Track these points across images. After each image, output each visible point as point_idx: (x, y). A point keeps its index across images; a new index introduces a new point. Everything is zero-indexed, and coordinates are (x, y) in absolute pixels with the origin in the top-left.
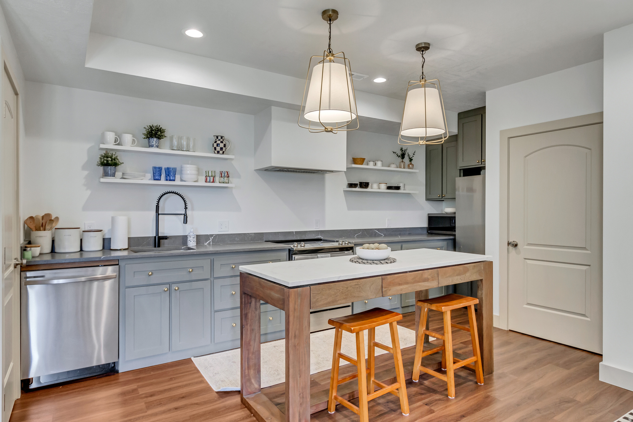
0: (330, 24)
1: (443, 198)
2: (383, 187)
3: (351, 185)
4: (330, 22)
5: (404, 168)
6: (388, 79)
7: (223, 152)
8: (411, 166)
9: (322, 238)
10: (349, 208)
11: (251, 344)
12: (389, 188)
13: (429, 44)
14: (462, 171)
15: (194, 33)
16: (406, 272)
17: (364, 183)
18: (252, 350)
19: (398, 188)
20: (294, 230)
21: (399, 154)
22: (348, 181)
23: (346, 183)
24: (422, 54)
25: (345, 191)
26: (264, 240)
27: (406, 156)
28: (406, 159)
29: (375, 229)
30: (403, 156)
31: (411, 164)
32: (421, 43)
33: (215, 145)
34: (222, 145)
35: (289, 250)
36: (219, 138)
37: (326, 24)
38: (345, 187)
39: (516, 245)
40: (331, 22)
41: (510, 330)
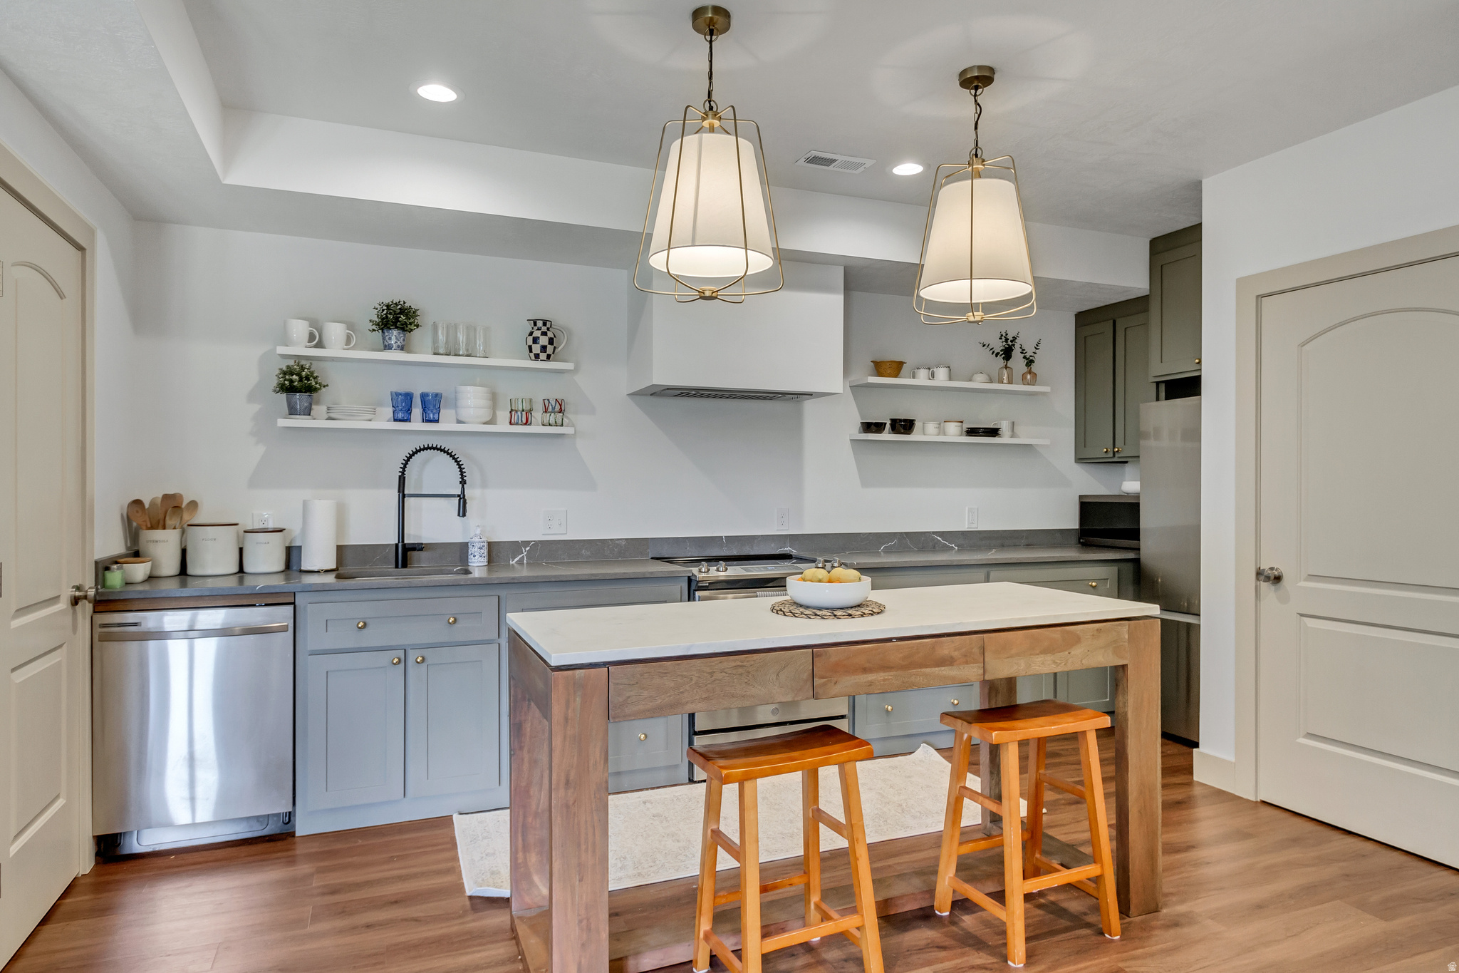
0: (711, 42)
1: (1116, 455)
2: (953, 432)
3: (869, 427)
4: (711, 38)
5: (1010, 382)
6: (927, 166)
7: (549, 357)
8: (1029, 377)
9: (794, 552)
10: (865, 483)
11: (532, 793)
12: (972, 432)
13: (992, 70)
14: (1162, 387)
15: (437, 92)
16: (889, 640)
17: (900, 420)
18: (534, 807)
19: (994, 432)
20: (723, 534)
21: (998, 349)
22: (862, 417)
23: (857, 421)
24: (975, 95)
25: (852, 441)
26: (650, 556)
27: (1016, 353)
28: (1017, 361)
29: (934, 533)
30: (1007, 353)
31: (1030, 372)
32: (971, 68)
33: (530, 340)
34: (544, 341)
35: (690, 580)
36: (540, 324)
37: (701, 41)
38: (854, 431)
39: (1278, 579)
40: (714, 37)
41: (1263, 802)
